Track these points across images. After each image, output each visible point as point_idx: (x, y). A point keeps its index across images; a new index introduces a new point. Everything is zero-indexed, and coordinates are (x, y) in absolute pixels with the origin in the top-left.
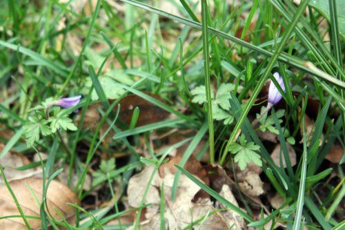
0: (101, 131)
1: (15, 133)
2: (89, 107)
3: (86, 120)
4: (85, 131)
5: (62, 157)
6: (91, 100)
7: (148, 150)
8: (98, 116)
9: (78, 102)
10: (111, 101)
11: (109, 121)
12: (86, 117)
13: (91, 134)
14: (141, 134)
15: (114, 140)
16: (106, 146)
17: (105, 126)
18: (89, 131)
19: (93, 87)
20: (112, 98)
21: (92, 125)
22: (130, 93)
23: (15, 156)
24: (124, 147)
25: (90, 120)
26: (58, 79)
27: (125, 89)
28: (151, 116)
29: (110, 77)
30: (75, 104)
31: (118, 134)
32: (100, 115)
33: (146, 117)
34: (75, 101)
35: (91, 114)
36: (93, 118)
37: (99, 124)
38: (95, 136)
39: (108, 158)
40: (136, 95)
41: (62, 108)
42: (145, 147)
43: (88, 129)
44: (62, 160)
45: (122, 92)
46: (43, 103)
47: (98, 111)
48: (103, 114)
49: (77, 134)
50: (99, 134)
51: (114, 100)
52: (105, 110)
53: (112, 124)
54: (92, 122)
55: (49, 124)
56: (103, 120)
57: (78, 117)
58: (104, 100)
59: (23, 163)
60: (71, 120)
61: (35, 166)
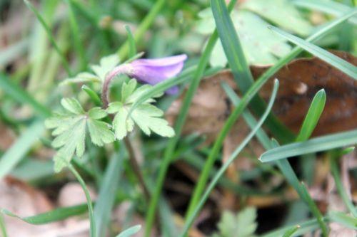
0: (227, 142)
1: (18, 134)
2: (203, 84)
3: (194, 112)
4: (190, 138)
5: (128, 197)
6: (208, 67)
7: (337, 193)
8: (222, 105)
9: (177, 71)
10: (256, 72)
11: (249, 119)
12: (194, 105)
13: (203, 148)
14: (320, 155)
15: (256, 165)
16: (236, 179)
17: (239, 129)
18: (198, 140)
19: (216, 35)
20: (260, 64)
21: (207, 127)
22: (304, 53)
23: (17, 189)
24: (276, 180)
25: (203, 114)
26: (126, 10)
27: (292, 45)
28: (347, 113)
29: (256, 14)
30: (171, 75)
31: (269, 151)
32: (228, 102)
33: (337, 114)
34: (172, 67)
35: (207, 101)
36: (211, 110)
37: (224, 126)
38: (212, 154)
39: (237, 208)
40: (317, 60)
41: (141, 82)
42: (332, 186)
43: (196, 134)
44: (127, 206)
45: (285, 53)
46: (95, 68)
47: (222, 91)
48: (236, 101)
49: (170, 146)
50: (221, 150)
51: (265, 69)
52: (239, 92)
53: (256, 128)
54: (206, 119)
55: (109, 119)
56: (234, 115)
57: (174, 106)
58: (240, 68)
59: (37, 207)
60: (160, 113)
61: (63, 217)
